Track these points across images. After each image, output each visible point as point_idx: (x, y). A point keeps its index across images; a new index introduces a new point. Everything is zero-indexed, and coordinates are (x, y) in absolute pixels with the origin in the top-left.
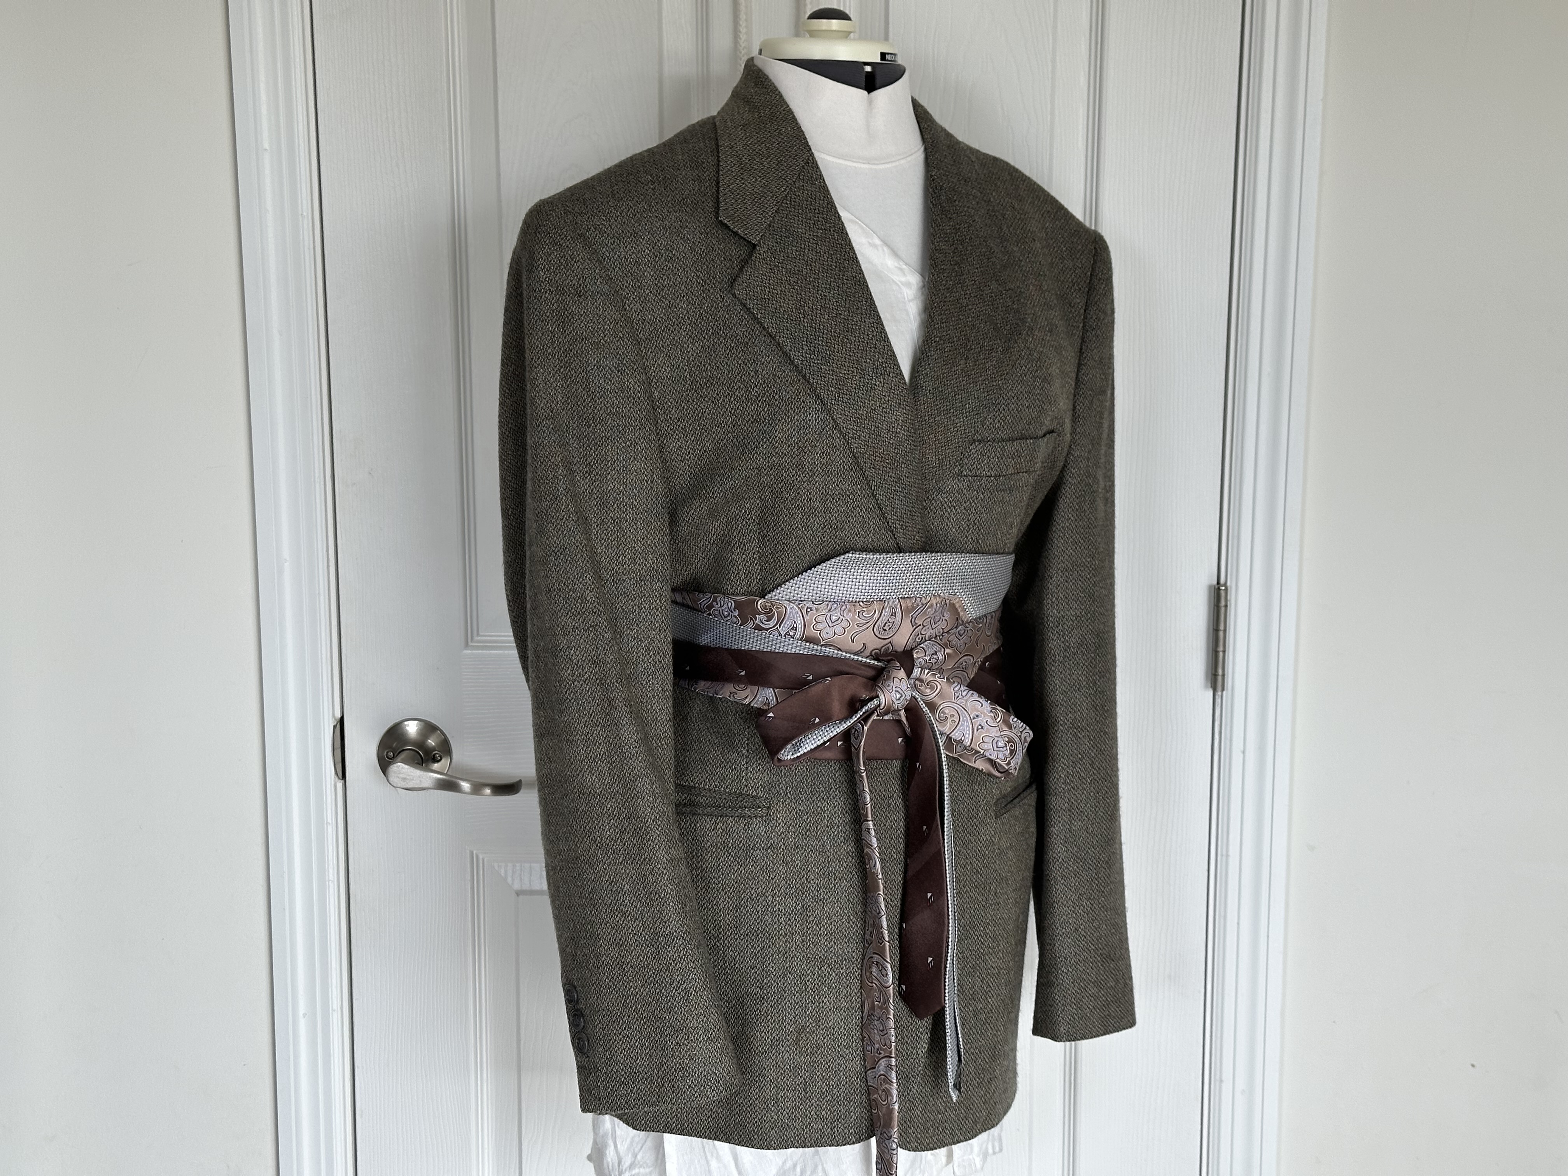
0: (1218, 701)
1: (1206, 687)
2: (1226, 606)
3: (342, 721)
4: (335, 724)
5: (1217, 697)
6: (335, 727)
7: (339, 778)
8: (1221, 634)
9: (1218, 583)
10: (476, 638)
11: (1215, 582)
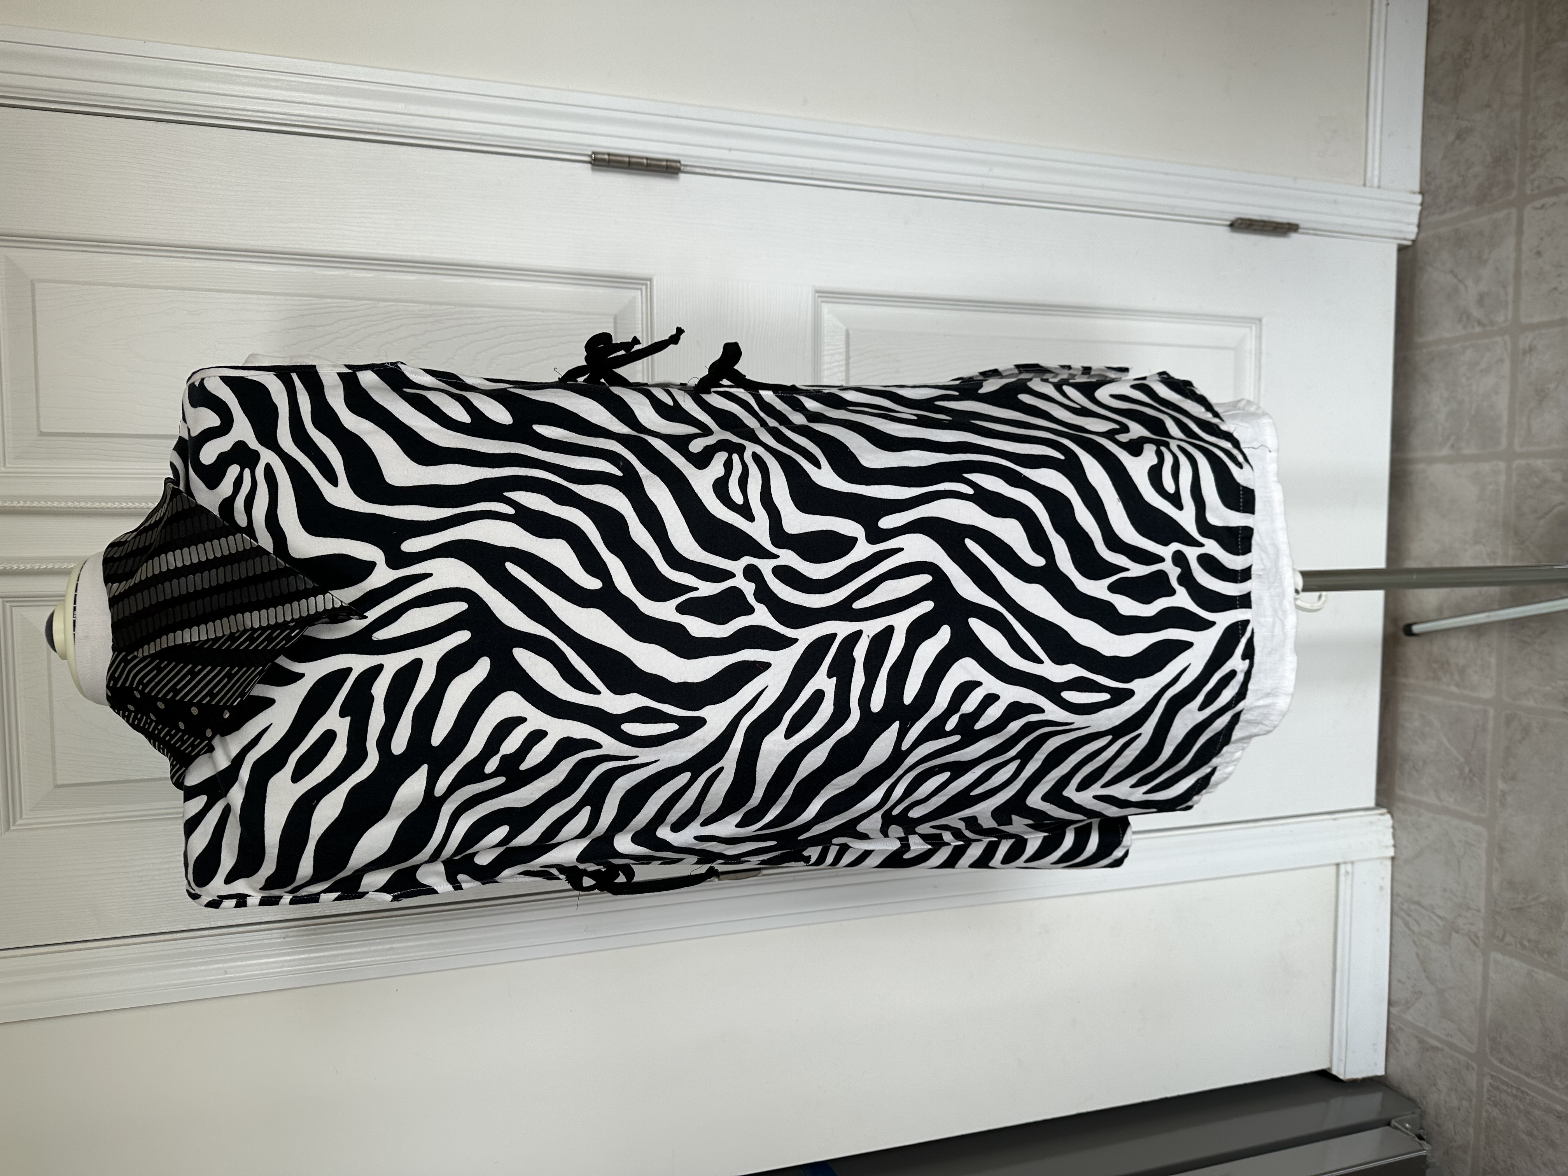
0: (688, 169)
1: (677, 178)
2: (609, 154)
5: (685, 170)
8: (634, 160)
9: (590, 162)
11: (589, 166)
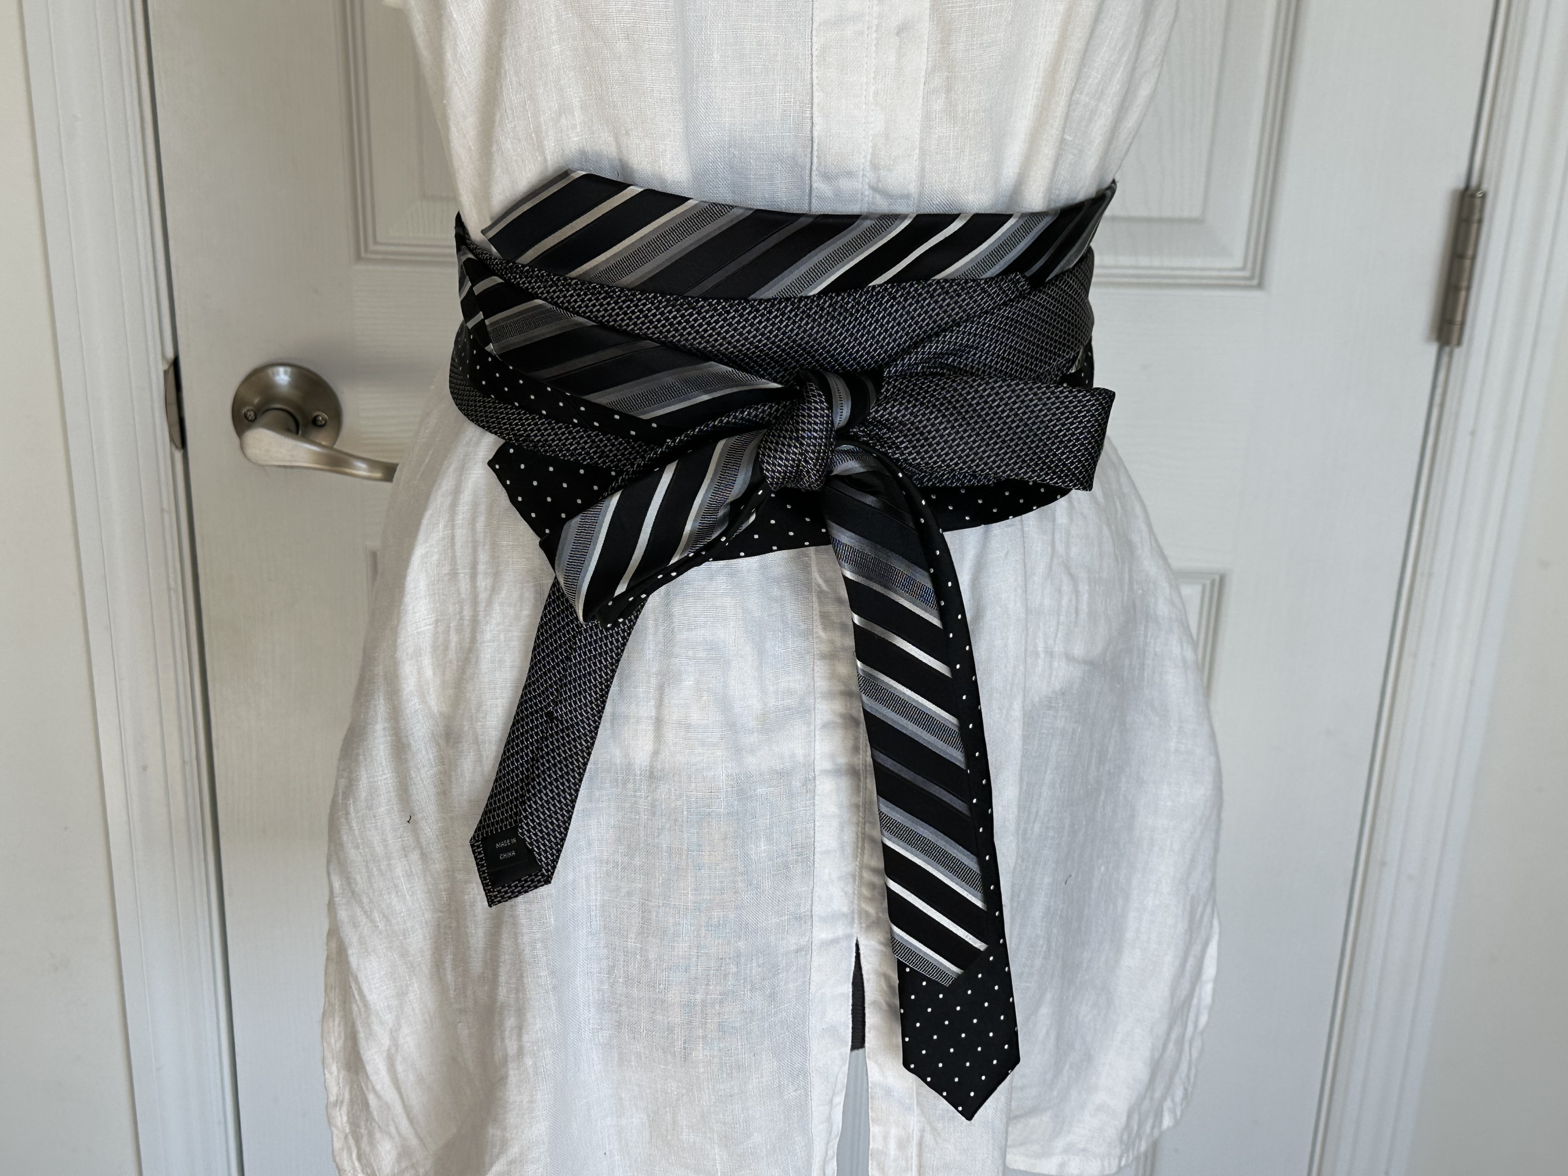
0: (1445, 359)
1: (1429, 341)
2: (1480, 220)
3: (176, 364)
4: (166, 367)
5: (1443, 354)
6: (166, 373)
7: (177, 447)
8: (1468, 262)
9: (1467, 187)
10: (372, 247)
11: (1462, 184)
